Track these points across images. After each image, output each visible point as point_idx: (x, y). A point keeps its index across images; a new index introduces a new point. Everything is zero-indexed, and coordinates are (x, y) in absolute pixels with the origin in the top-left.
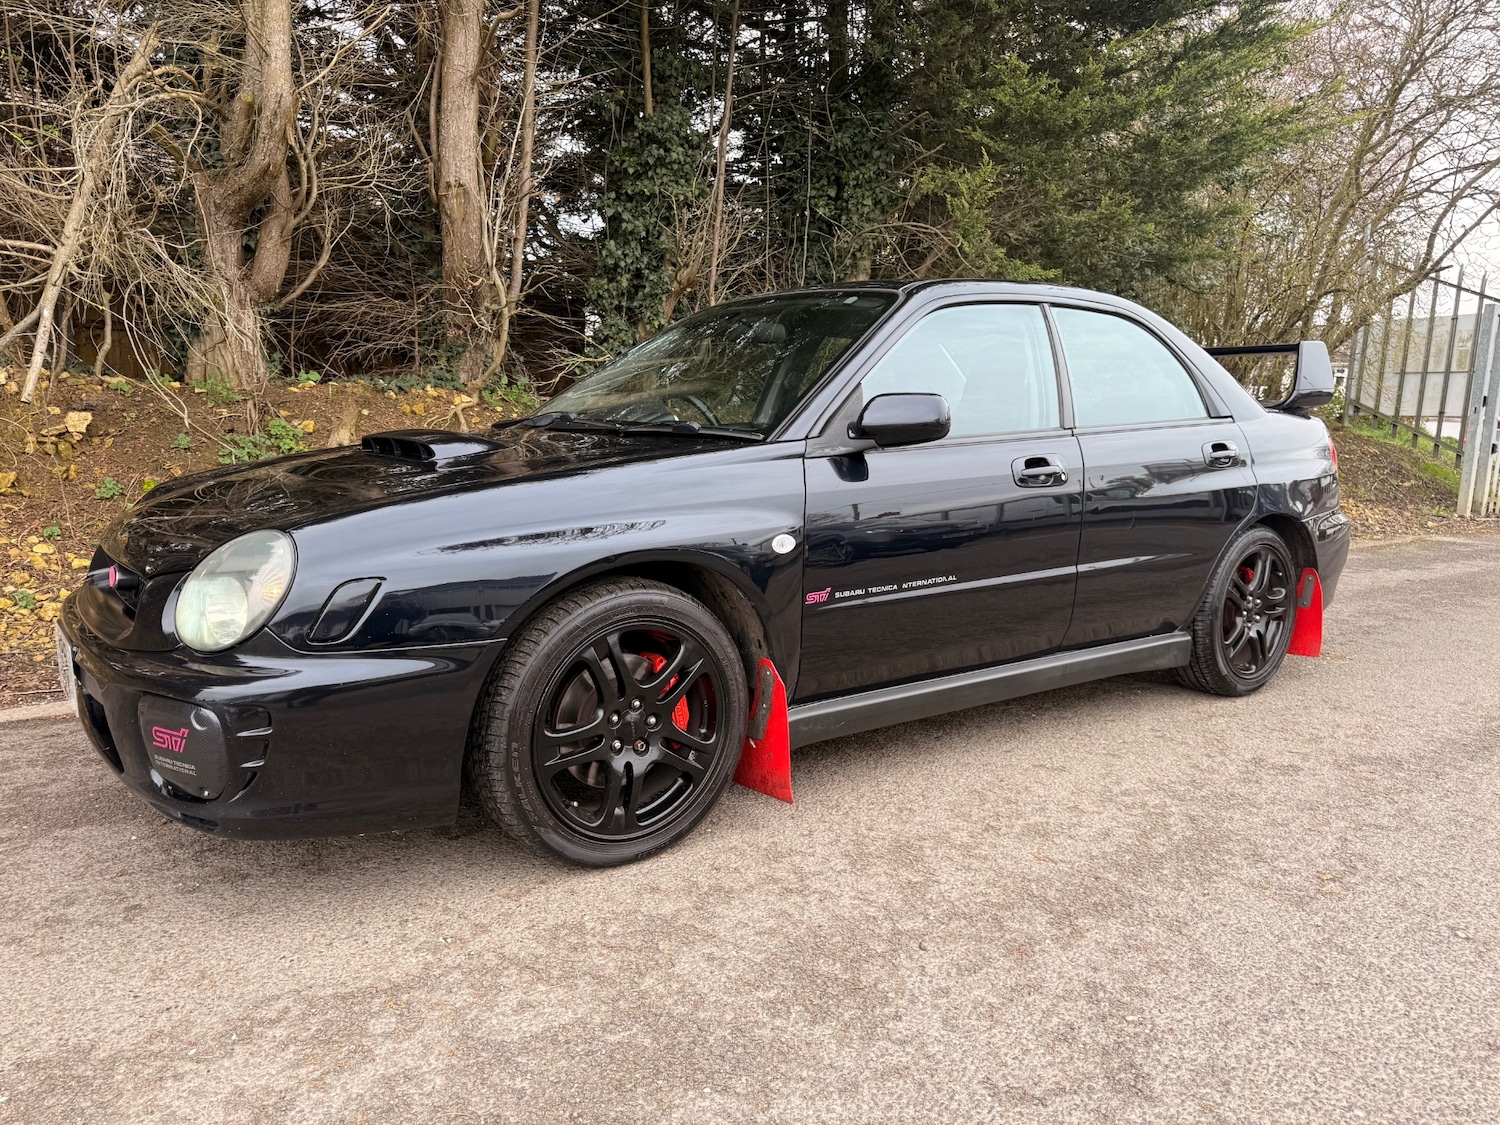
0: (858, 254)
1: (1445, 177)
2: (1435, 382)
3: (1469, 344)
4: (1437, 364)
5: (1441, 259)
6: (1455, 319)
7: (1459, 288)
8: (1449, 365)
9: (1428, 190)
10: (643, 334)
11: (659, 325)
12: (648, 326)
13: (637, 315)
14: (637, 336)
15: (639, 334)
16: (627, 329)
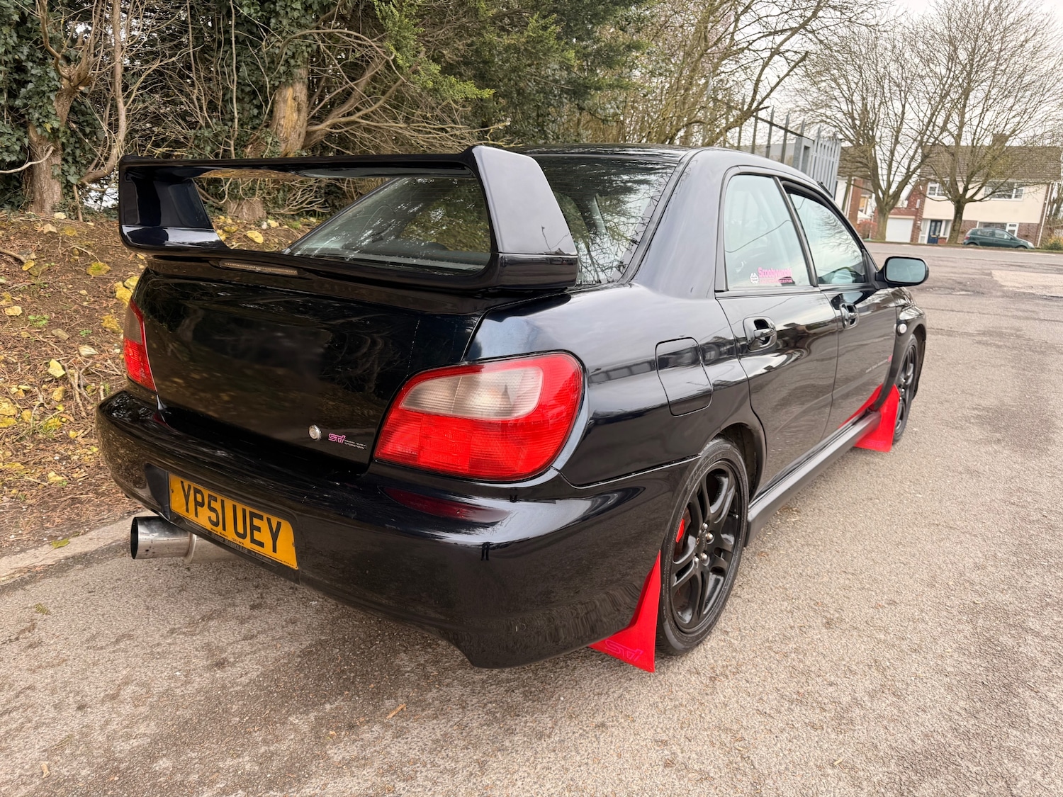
0: (292, 62)
1: (759, 38)
5: (763, 100)
6: (768, 147)
7: (771, 124)
9: (747, 48)
10: (35, 139)
11: (52, 129)
12: (39, 130)
13: (23, 116)
14: (26, 141)
15: (30, 138)
16: (11, 132)
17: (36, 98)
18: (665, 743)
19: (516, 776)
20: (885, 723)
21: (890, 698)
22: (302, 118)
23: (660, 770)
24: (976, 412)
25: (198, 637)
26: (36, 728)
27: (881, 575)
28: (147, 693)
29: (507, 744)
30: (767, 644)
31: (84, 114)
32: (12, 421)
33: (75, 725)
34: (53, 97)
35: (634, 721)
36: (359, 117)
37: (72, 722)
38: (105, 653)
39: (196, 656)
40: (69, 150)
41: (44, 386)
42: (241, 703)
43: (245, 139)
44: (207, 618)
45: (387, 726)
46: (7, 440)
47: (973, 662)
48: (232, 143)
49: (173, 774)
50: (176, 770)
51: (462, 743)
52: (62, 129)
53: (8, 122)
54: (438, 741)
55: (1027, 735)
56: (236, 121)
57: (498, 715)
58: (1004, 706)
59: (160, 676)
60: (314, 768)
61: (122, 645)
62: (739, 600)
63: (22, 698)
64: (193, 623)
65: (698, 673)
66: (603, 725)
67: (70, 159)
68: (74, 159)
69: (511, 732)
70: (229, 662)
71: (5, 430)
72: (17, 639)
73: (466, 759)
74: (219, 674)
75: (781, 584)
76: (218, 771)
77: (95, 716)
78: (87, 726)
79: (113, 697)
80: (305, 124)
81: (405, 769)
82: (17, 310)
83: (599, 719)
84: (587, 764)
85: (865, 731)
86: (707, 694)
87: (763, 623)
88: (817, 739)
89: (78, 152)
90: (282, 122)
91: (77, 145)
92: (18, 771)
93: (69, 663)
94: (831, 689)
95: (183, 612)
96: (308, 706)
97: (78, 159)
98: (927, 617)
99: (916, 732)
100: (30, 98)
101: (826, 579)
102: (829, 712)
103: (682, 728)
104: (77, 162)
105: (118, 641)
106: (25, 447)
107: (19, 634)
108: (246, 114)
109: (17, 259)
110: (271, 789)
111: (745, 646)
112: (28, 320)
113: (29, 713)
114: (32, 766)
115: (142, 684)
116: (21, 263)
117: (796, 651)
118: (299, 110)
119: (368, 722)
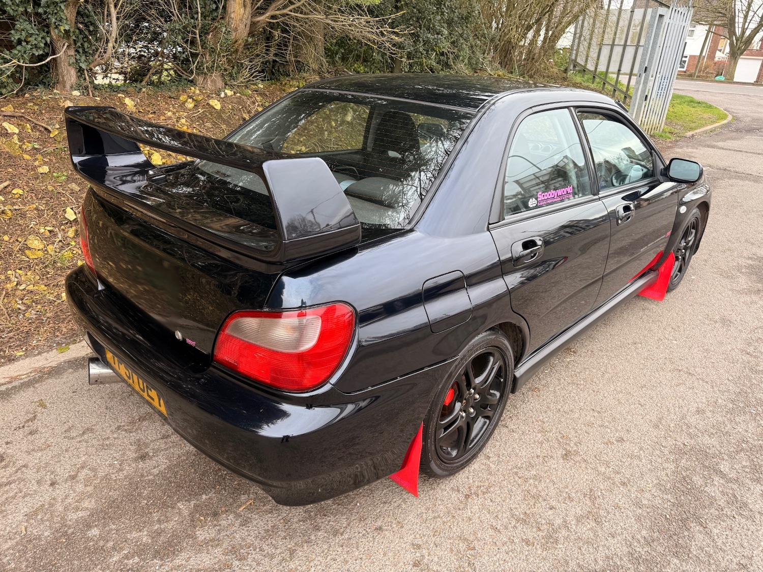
2: (618, 50)
3: (639, 28)
4: (620, 41)
8: (626, 41)
10: (54, 37)
11: (65, 30)
12: (56, 31)
13: (45, 20)
14: (48, 40)
15: (51, 38)
16: (37, 32)
17: (52, 7)
18: (419, 547)
19: (312, 564)
20: (581, 544)
21: (591, 523)
22: (247, 12)
23: (410, 568)
24: (750, 262)
25: (134, 434)
26: (23, 498)
27: (620, 413)
28: (94, 476)
29: (313, 537)
30: (515, 470)
31: (88, 17)
32: (40, 254)
33: (47, 498)
34: (63, 7)
35: (402, 527)
36: (291, 11)
37: (45, 495)
38: (74, 442)
39: (129, 449)
40: (79, 44)
41: (62, 227)
42: (150, 489)
43: (207, 27)
44: (142, 419)
45: (238, 516)
46: (37, 267)
47: (665, 497)
48: (197, 32)
49: (99, 540)
50: (101, 537)
51: (283, 534)
52: (72, 30)
53: (35, 25)
54: (268, 531)
55: (684, 563)
56: (200, 15)
57: (312, 514)
58: (675, 537)
59: (104, 463)
60: (185, 544)
61: (86, 436)
62: (505, 430)
63: (19, 474)
64: (132, 423)
65: (458, 491)
66: (380, 529)
67: (81, 50)
68: (84, 50)
69: (317, 528)
70: (149, 456)
71: (35, 261)
72: (23, 427)
73: (282, 545)
74: (141, 465)
75: (541, 417)
76: (126, 541)
77: (60, 492)
78: (54, 499)
79: (73, 478)
80: (250, 17)
81: (242, 551)
82: (45, 169)
83: (379, 523)
84: (361, 559)
85: (564, 550)
86: (459, 509)
87: (518, 451)
88: (527, 553)
89: (86, 45)
90: (232, 16)
91: (85, 40)
92: (8, 529)
93: (52, 448)
94: (550, 512)
95: (128, 413)
96: (193, 494)
97: (86, 50)
98: (643, 455)
99: (601, 555)
100: (48, 6)
101: (577, 415)
102: (543, 531)
103: (434, 536)
104: (86, 52)
105: (84, 433)
106: (48, 273)
107: (25, 422)
108: (208, 8)
109: (46, 129)
110: (155, 557)
111: (498, 470)
112: (53, 176)
113: (21, 486)
114: (17, 526)
115: (93, 470)
116: (49, 132)
117: (535, 478)
118: (245, 6)
119: (227, 511)
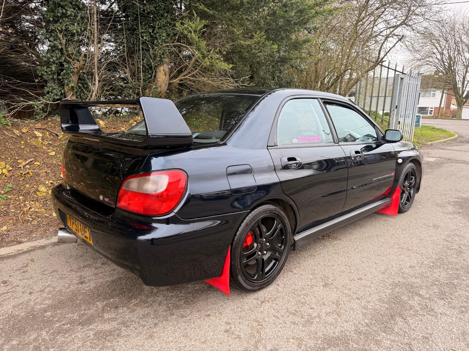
0: (162, 56)
1: (384, 30)
2: (381, 99)
3: (392, 87)
4: (382, 94)
5: (383, 58)
6: (387, 78)
7: (388, 68)
8: (385, 94)
9: (379, 35)
10: (66, 90)
11: (72, 86)
12: (67, 87)
13: (62, 82)
14: (63, 91)
15: (64, 90)
16: (58, 88)
17: (66, 76)
18: (229, 324)
19: (166, 330)
20: (326, 325)
21: (335, 316)
22: (166, 78)
23: (222, 333)
24: (457, 200)
25: (79, 273)
26: (13, 299)
27: (362, 267)
28: (54, 290)
29: (169, 318)
30: (293, 291)
31: (84, 80)
32: (45, 194)
33: (26, 299)
34: (71, 75)
35: (222, 315)
36: (189, 77)
37: (26, 297)
38: (46, 276)
39: (75, 279)
40: (78, 94)
41: (58, 181)
42: (83, 296)
43: (146, 86)
44: (85, 267)
45: (128, 308)
46: (41, 201)
47: (383, 305)
48: (141, 88)
49: (50, 317)
50: (51, 316)
51: (153, 316)
52: (75, 86)
53: (57, 85)
54: (144, 315)
55: (389, 335)
56: (142, 80)
57: (171, 308)
58: (386, 324)
59: (60, 285)
60: (97, 320)
61: (53, 274)
62: (291, 273)
63: (13, 289)
64: (80, 268)
65: (258, 300)
66: (209, 315)
67: (79, 97)
68: (81, 97)
69: (172, 314)
70: (85, 282)
71: (41, 197)
72: (20, 269)
73: (151, 321)
74: (80, 286)
75: (314, 268)
76: (65, 318)
77: (33, 297)
78: (30, 300)
79: (42, 291)
80: (168, 80)
81: (128, 323)
82: (53, 153)
83: (209, 313)
84: (195, 328)
85: (316, 327)
86: (257, 307)
87: (296, 283)
88: (293, 328)
89: (82, 94)
90: (159, 80)
91: (82, 92)
92: (2, 312)
93: (33, 278)
94: (311, 310)
95: (78, 264)
96: (105, 298)
97: (82, 97)
98: (372, 286)
99: (337, 330)
100: (64, 75)
101: (335, 267)
102: (304, 319)
103: (239, 319)
104: (82, 98)
105: (52, 272)
106: (47, 203)
107: (21, 268)
108: (147, 77)
109: (57, 135)
110: (79, 325)
111: (283, 291)
112: (57, 157)
113: (14, 294)
114: (7, 311)
115: (54, 288)
116: (58, 136)
117: (305, 295)
118: (165, 75)
119: (123, 306)
